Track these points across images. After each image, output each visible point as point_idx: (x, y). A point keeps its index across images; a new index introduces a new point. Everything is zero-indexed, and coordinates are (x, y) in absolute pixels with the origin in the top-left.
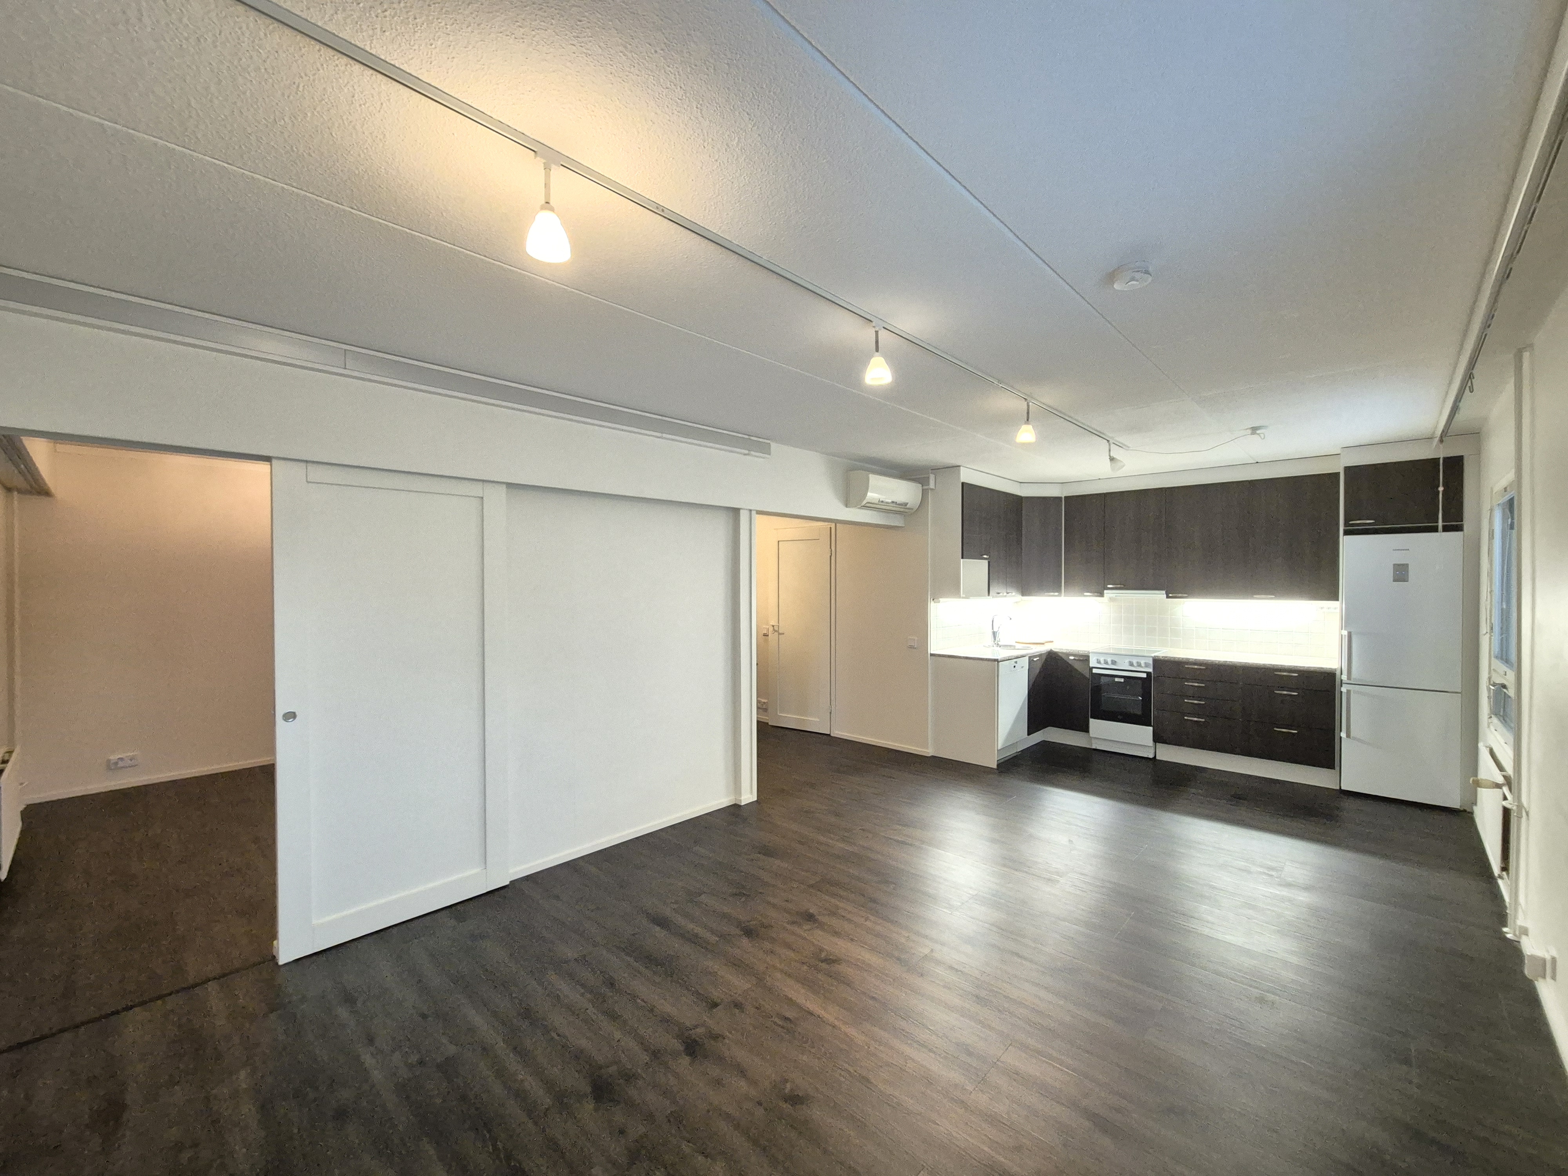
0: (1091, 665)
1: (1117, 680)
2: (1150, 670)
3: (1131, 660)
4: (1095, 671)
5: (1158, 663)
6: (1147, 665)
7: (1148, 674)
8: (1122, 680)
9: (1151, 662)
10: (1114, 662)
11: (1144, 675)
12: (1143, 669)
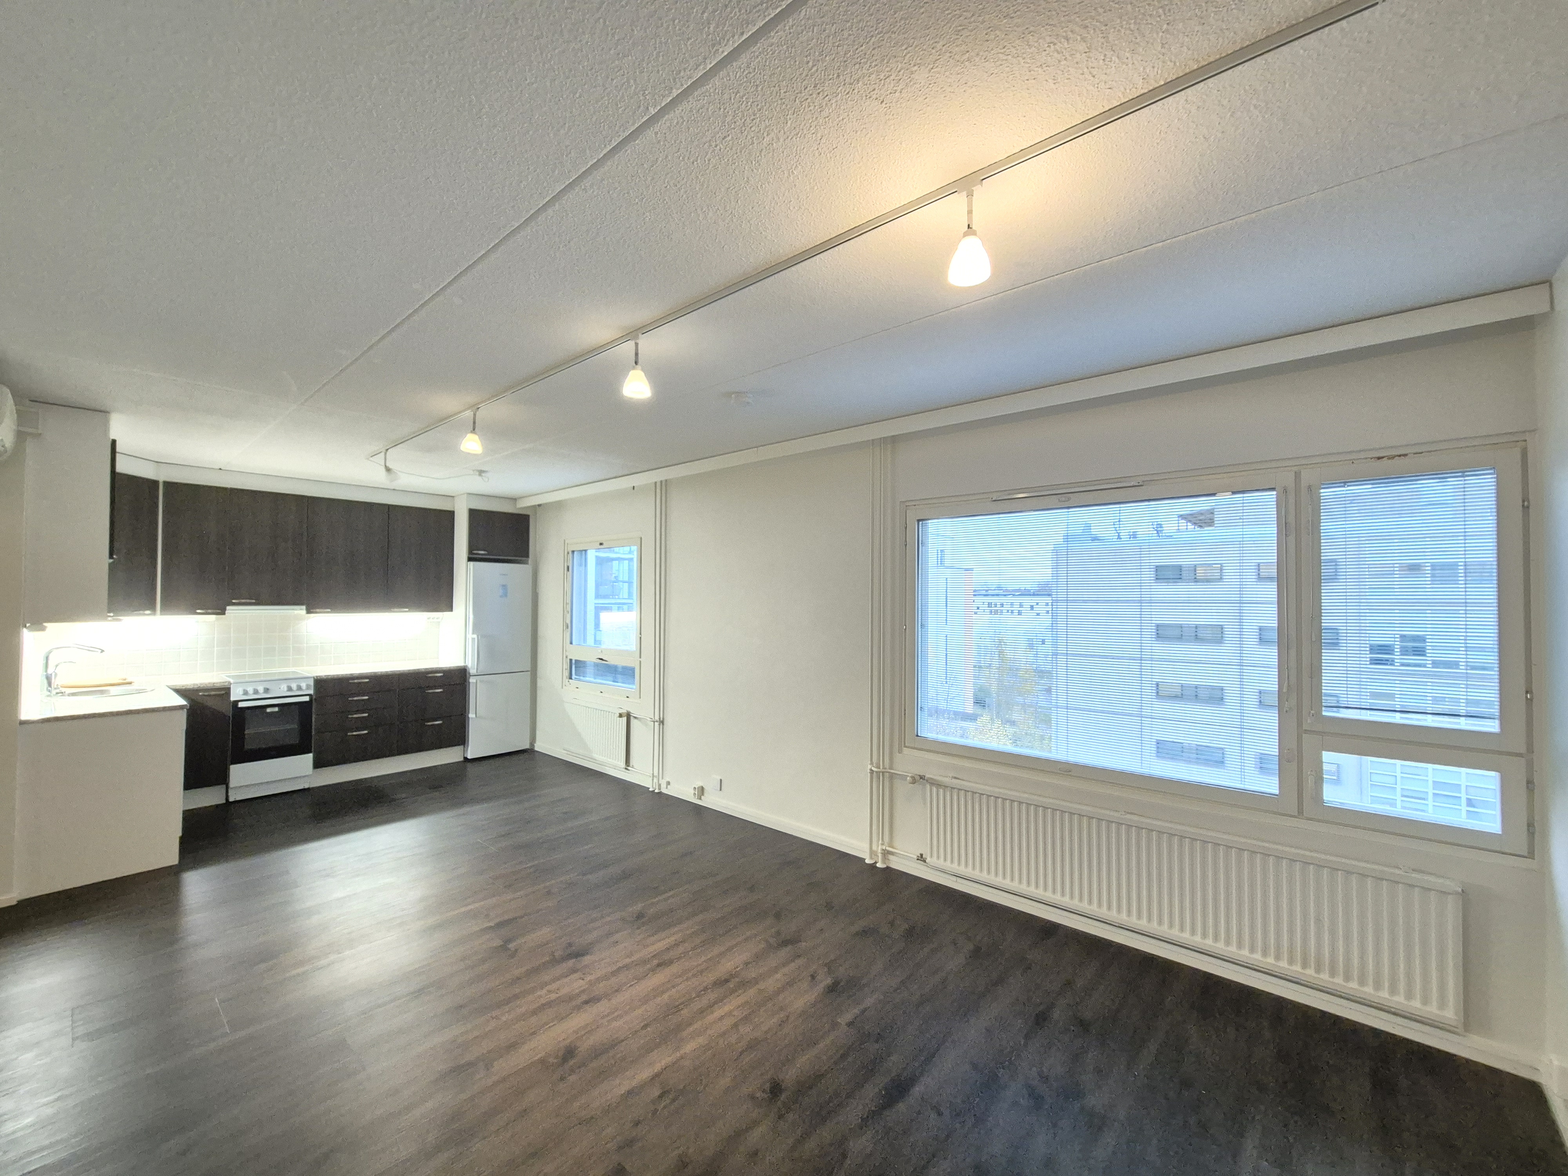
0: (234, 698)
1: (269, 710)
2: (311, 692)
3: (289, 685)
4: (241, 705)
5: (320, 683)
6: (308, 687)
7: (310, 697)
8: (276, 709)
9: (312, 683)
10: (267, 690)
11: (307, 699)
12: (304, 692)
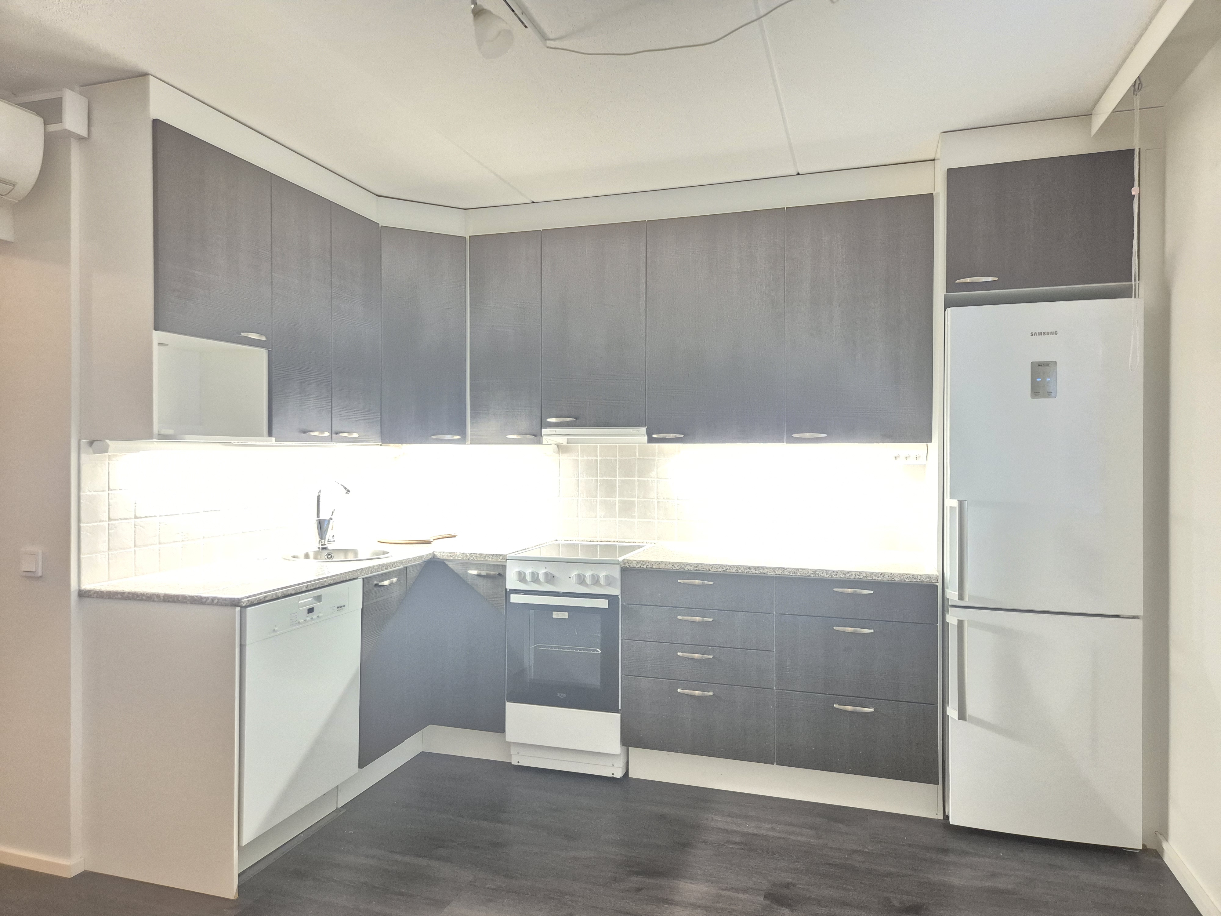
0: (509, 586)
2: (615, 591)
3: (580, 572)
4: (515, 599)
5: (629, 575)
6: (609, 581)
7: (612, 599)
8: (565, 615)
9: (617, 574)
10: (548, 579)
11: (603, 604)
12: (603, 590)
